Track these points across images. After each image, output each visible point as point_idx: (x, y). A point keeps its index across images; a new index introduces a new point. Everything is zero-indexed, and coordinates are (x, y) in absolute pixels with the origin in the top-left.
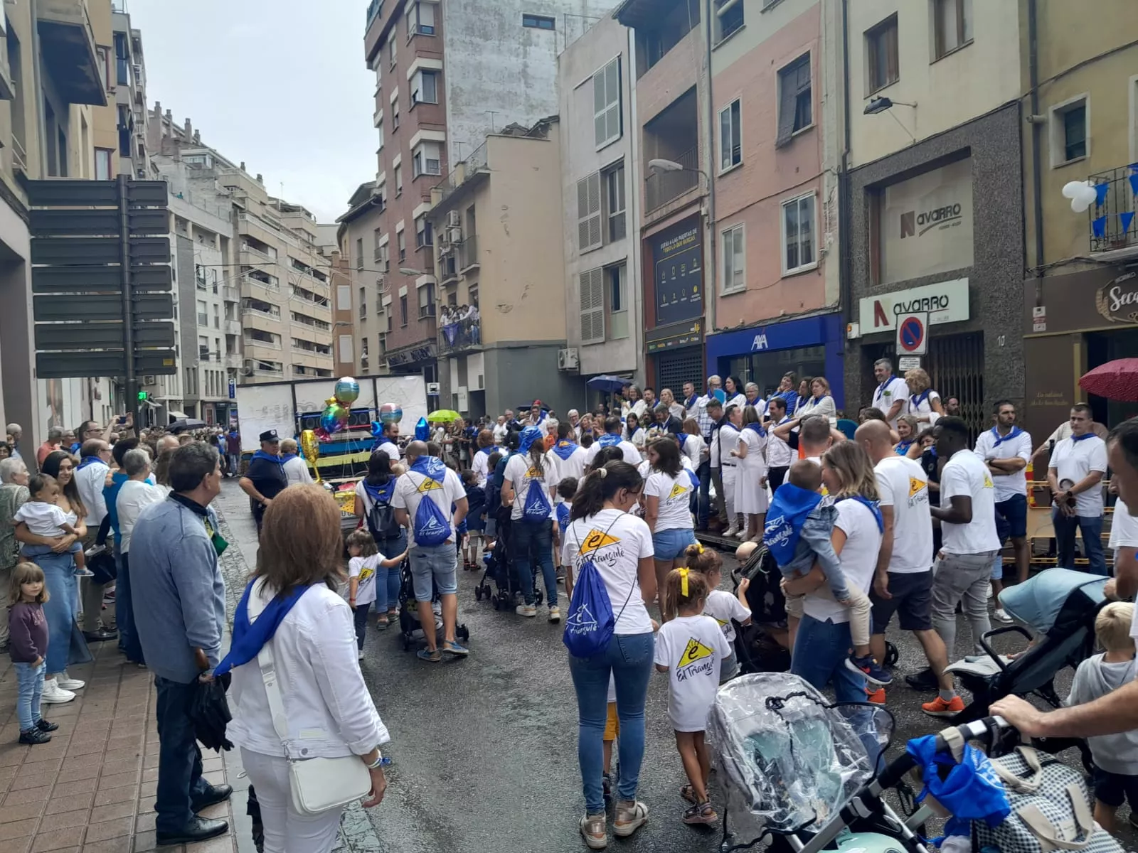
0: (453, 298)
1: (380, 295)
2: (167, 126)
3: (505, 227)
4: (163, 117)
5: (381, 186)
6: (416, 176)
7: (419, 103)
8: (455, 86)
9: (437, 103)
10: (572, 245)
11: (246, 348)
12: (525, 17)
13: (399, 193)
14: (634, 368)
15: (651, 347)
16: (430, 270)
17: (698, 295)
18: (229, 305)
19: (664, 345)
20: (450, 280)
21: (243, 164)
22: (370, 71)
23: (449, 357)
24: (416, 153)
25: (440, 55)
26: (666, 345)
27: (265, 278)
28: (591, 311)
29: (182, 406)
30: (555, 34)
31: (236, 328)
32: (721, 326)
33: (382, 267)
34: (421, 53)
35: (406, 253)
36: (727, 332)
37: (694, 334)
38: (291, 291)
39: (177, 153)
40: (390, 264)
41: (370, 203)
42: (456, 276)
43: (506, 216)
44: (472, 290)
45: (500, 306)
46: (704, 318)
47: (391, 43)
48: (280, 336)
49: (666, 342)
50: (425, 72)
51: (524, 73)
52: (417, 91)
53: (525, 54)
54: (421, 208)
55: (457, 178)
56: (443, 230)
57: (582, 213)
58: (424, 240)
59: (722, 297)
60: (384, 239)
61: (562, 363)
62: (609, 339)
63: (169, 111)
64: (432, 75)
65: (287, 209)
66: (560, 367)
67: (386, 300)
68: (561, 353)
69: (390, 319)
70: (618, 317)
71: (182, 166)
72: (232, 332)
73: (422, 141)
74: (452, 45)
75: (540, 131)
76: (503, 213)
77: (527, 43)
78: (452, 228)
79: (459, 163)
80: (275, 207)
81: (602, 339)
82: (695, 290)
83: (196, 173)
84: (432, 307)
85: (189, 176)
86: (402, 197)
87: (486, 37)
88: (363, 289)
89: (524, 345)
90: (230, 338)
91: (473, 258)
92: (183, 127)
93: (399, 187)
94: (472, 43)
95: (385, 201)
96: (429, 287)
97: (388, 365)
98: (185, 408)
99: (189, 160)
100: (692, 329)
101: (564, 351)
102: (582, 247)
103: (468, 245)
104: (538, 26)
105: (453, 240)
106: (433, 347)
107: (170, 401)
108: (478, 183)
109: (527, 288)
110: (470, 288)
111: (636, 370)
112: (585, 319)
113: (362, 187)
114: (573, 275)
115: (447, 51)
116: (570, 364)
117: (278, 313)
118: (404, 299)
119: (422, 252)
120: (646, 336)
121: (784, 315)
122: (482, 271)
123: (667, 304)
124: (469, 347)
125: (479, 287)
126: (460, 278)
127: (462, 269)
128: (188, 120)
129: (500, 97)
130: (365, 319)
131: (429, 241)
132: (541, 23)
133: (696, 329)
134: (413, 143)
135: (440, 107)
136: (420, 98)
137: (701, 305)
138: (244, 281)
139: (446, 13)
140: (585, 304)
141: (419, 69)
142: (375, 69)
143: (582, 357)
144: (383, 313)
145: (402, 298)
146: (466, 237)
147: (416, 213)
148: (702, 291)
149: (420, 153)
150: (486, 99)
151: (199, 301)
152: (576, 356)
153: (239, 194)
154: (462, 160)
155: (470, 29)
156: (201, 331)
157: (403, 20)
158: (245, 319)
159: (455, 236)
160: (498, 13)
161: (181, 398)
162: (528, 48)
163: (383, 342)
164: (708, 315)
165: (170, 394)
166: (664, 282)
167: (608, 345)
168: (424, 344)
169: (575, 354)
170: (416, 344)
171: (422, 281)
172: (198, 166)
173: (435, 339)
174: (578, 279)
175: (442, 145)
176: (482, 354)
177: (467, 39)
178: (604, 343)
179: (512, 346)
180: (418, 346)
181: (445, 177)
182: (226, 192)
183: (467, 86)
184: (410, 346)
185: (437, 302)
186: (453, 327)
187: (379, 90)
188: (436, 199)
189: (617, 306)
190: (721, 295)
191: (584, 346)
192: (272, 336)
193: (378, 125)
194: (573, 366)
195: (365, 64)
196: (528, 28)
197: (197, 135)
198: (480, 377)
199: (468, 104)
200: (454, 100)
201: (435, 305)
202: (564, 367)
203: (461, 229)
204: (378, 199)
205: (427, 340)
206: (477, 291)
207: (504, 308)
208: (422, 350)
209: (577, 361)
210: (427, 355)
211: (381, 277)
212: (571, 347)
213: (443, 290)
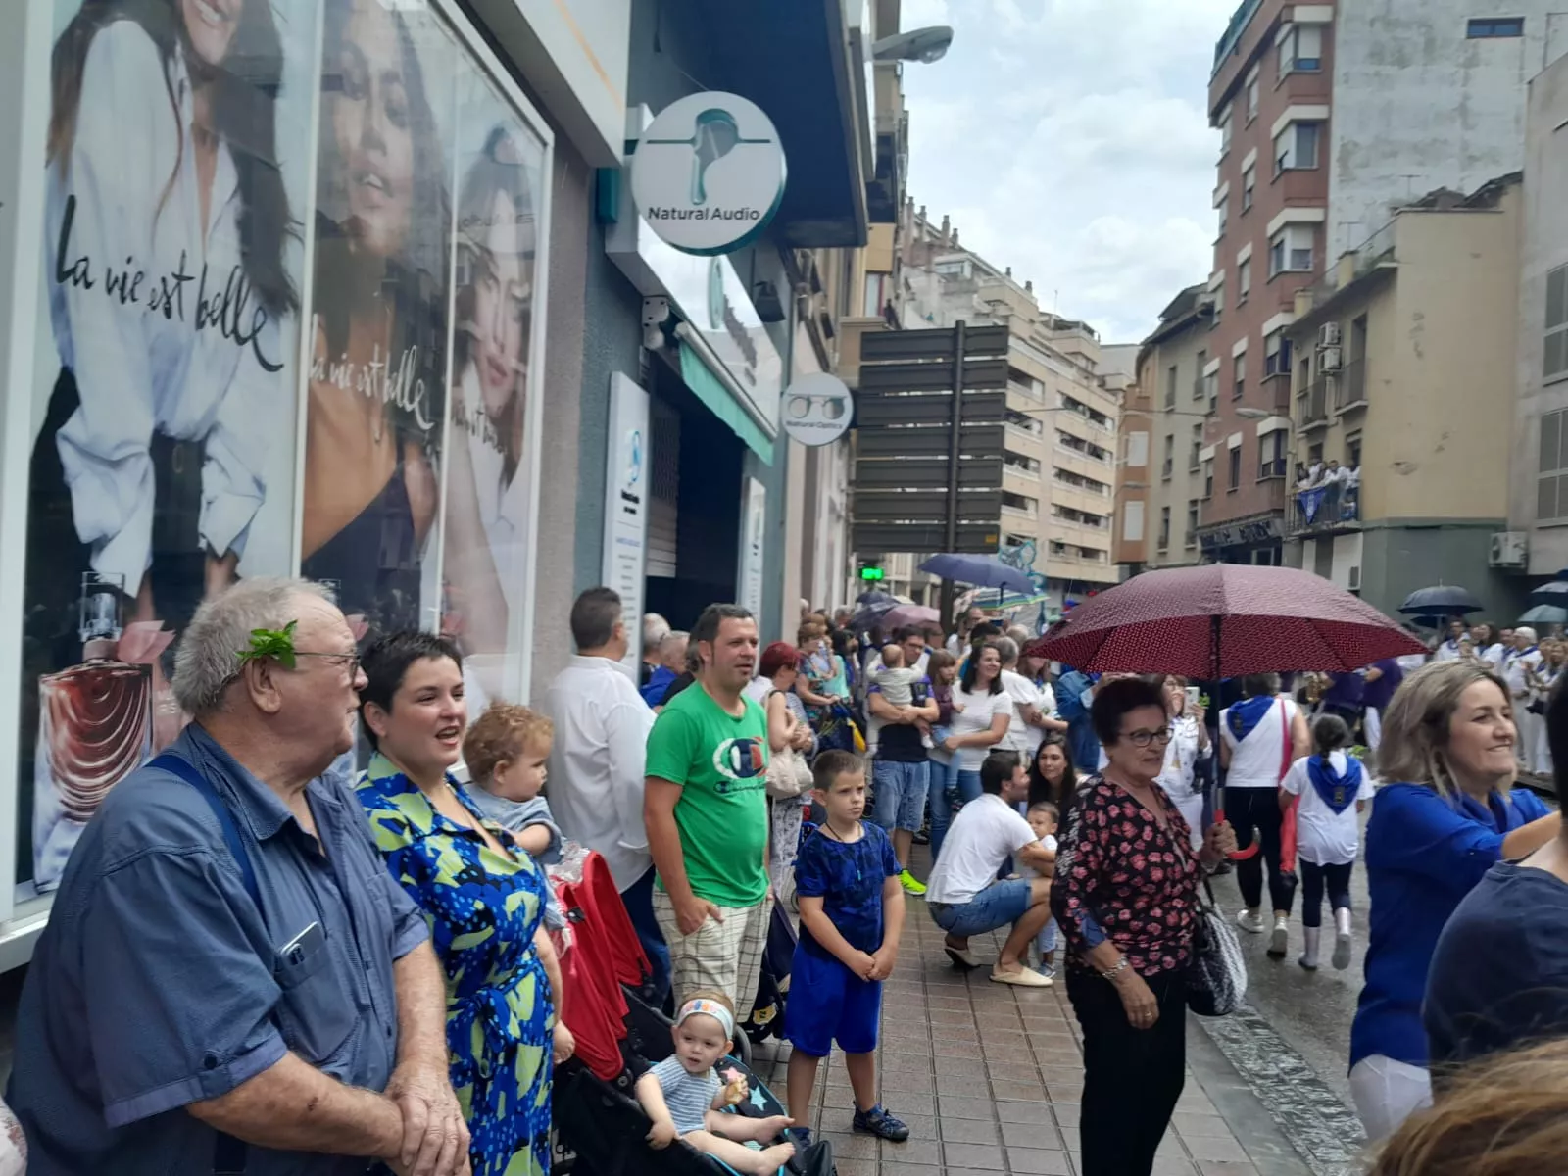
0: (1317, 452)
1: (1197, 445)
2: (920, 226)
3: (1417, 345)
4: (916, 216)
5: (1215, 291)
6: (1273, 274)
7: (1288, 170)
8: (1345, 141)
9: (1315, 166)
10: (1530, 371)
12: (1472, 23)
13: (1243, 299)
16: (1283, 409)
20: (1315, 424)
21: (1009, 269)
22: (1214, 130)
23: (1303, 538)
24: (1276, 241)
25: (1325, 96)
27: (1024, 422)
28: (1557, 473)
29: (909, 589)
30: (1523, 43)
33: (1205, 407)
34: (1297, 98)
35: (1245, 385)
38: (1058, 439)
39: (929, 262)
40: (1218, 402)
41: (1195, 316)
42: (1325, 418)
43: (1419, 329)
44: (1351, 439)
45: (1398, 464)
47: (1250, 86)
48: (1036, 500)
50: (1301, 125)
51: (1463, 110)
52: (1286, 153)
53: (1467, 79)
54: (1279, 320)
55: (1339, 275)
56: (1309, 351)
57: (1551, 321)
58: (1278, 366)
60: (1213, 365)
61: (1497, 554)
63: (923, 208)
64: (1313, 131)
65: (1061, 326)
66: (1491, 561)
67: (1207, 453)
68: (1496, 541)
69: (1210, 480)
71: (935, 278)
73: (1288, 225)
74: (1346, 82)
75: (1488, 197)
76: (1415, 325)
77: (1471, 62)
78: (1326, 348)
79: (1346, 253)
80: (1045, 324)
83: (953, 287)
84: (1280, 464)
85: (942, 291)
86: (1248, 305)
87: (1402, 62)
88: (1170, 438)
89: (1431, 524)
91: (1358, 392)
92: (939, 228)
93: (1244, 291)
94: (1377, 74)
95: (1219, 312)
96: (1279, 434)
97: (1199, 546)
99: (943, 270)
101: (1501, 536)
102: (1547, 371)
103: (1353, 374)
104: (1492, 34)
105: (1328, 364)
106: (1278, 522)
108: (1376, 281)
109: (1445, 437)
110: (1348, 436)
112: (1545, 488)
113: (1183, 293)
114: (1529, 417)
115: (1338, 91)
116: (1510, 555)
117: (1037, 470)
118: (1235, 453)
119: (1272, 385)
122: (1370, 409)
125: (1364, 435)
126: (1332, 420)
127: (1337, 408)
128: (946, 217)
129: (1416, 148)
130: (1169, 480)
131: (1285, 367)
132: (1498, 28)
134: (1273, 227)
135: (1321, 175)
136: (1290, 162)
139: (1341, 34)
140: (1547, 462)
141: (1292, 122)
142: (1221, 126)
143: (1534, 547)
144: (1198, 472)
145: (1232, 450)
146: (1347, 361)
147: (1268, 327)
149: (1282, 242)
150: (1394, 154)
152: (1522, 545)
153: (1002, 310)
154: (1352, 249)
155: (1377, 55)
157: (1272, 54)
159: (1331, 359)
160: (1426, 25)
162: (1472, 71)
163: (1194, 513)
168: (1261, 518)
169: (1521, 541)
170: (1249, 517)
171: (1268, 425)
172: (954, 277)
173: (1283, 510)
175: (1318, 228)
176: (1361, 535)
177: (1372, 69)
179: (1412, 524)
180: (1251, 520)
181: (1319, 275)
182: (986, 309)
183: (1363, 139)
184: (1240, 519)
185: (1289, 458)
186: (1316, 494)
187: (1226, 157)
188: (1302, 307)
191: (1541, 528)
192: (1027, 500)
193: (1218, 206)
194: (1516, 560)
195: (1207, 120)
196: (1474, 41)
197: (955, 236)
198: (1354, 571)
199: (1365, 165)
200: (1343, 160)
201: (1285, 461)
202: (1499, 561)
203: (1341, 349)
204: (1209, 309)
205: (1268, 512)
206: (1359, 441)
207: (1403, 467)
208: (1258, 526)
209: (1522, 552)
210: (1266, 533)
211: (1201, 420)
212: (1515, 529)
213: (1302, 438)
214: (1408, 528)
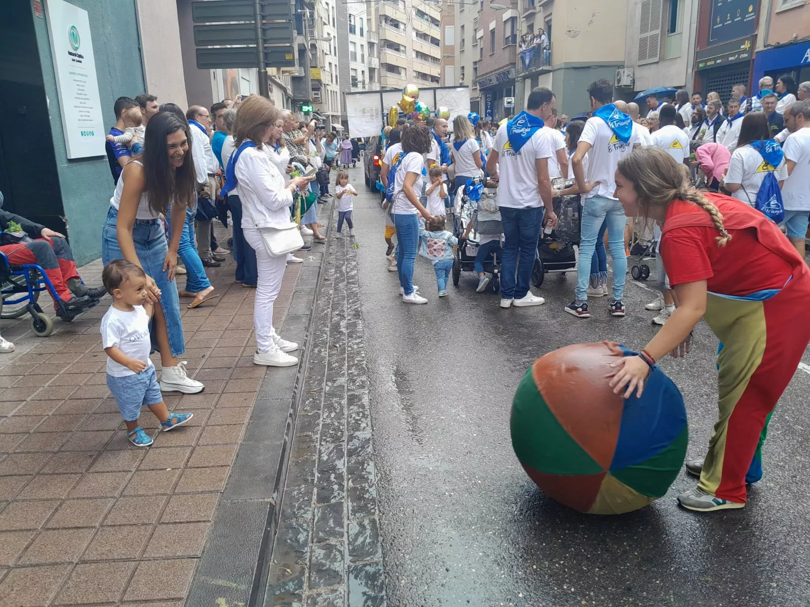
0: (531, 27)
1: (475, 30)
11: (382, 78)
14: (683, 85)
15: (701, 65)
16: (514, 5)
17: (753, 14)
18: (371, 45)
19: (713, 63)
20: (530, 12)
23: (525, 78)
26: (715, 62)
27: (395, 24)
28: (649, 34)
29: (340, 120)
31: (375, 63)
32: (773, 42)
33: (478, 7)
36: (779, 47)
37: (744, 51)
38: (414, 34)
40: (484, 4)
42: (535, 8)
44: (547, 19)
45: (570, 31)
46: (756, 35)
48: (405, 69)
49: (715, 59)
59: (778, 13)
61: (619, 81)
62: (662, 59)
66: (616, 85)
67: (480, 34)
68: (619, 73)
69: (482, 49)
70: (673, 39)
72: (373, 66)
81: (657, 59)
82: (751, 9)
84: (514, 36)
88: (463, 27)
89: (587, 65)
90: (372, 70)
96: (513, 19)
97: (478, 87)
98: (342, 121)
100: (742, 47)
101: (621, 71)
106: (513, 70)
107: (332, 116)
109: (593, 15)
110: (545, 18)
111: (685, 86)
112: (643, 42)
116: (625, 81)
117: (405, 52)
118: (493, 32)
120: (697, 54)
123: (721, 25)
124: (541, 68)
125: (553, 17)
126: (538, 9)
127: (540, 2)
130: (463, 51)
133: (746, 45)
137: (755, 23)
138: (381, 26)
140: (644, 29)
143: (636, 76)
144: (477, 45)
145: (491, 31)
148: (757, 11)
151: (351, 42)
152: (632, 75)
156: (353, 65)
158: (382, 55)
161: (339, 114)
163: (475, 69)
164: (761, 32)
165: (332, 111)
166: (719, 4)
167: (660, 64)
168: (505, 68)
169: (630, 73)
170: (500, 68)
171: (507, 15)
173: (515, 64)
174: (640, 6)
176: (551, 73)
178: (657, 63)
179: (576, 66)
180: (501, 70)
184: (496, 70)
185: (518, 33)
186: (530, 51)
189: (673, 29)
190: (778, 11)
191: (639, 66)
192: (400, 69)
194: (629, 83)
201: (516, 35)
202: (620, 84)
205: (508, 65)
206: (550, 20)
207: (572, 33)
208: (504, 73)
209: (632, 79)
210: (508, 78)
211: (477, 15)
212: (628, 67)
213: (524, 21)
214: (575, 68)
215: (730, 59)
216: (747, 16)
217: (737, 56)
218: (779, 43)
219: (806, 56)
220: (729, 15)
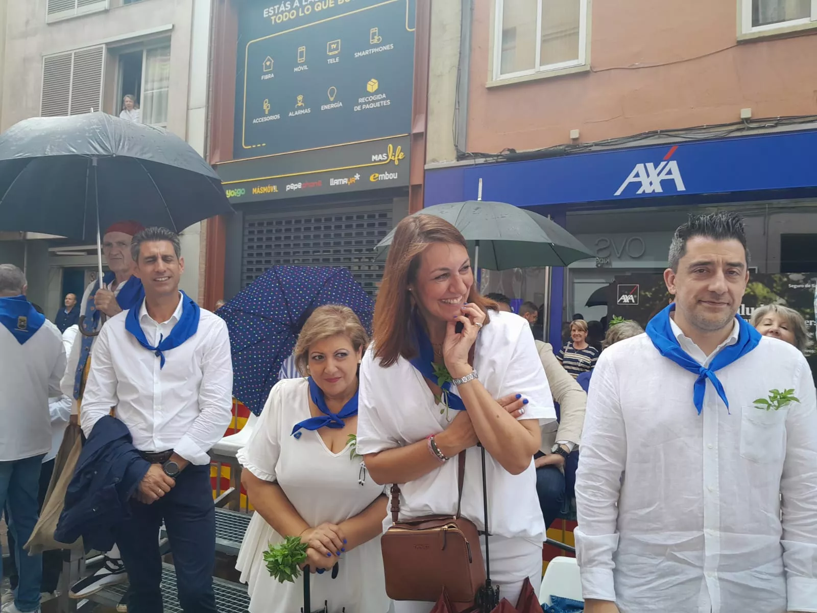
19: (274, 188)
26: (282, 187)
32: (489, 148)
37: (388, 166)
46: (421, 135)
49: (282, 183)
59: (491, 89)
121: (748, 120)
123: (275, 118)
166: (267, 77)
174: (37, 68)
190: (490, 83)
215: (334, 182)
216: (361, 100)
217: (357, 177)
218: (512, 151)
219: (631, 179)
220: (300, 98)
